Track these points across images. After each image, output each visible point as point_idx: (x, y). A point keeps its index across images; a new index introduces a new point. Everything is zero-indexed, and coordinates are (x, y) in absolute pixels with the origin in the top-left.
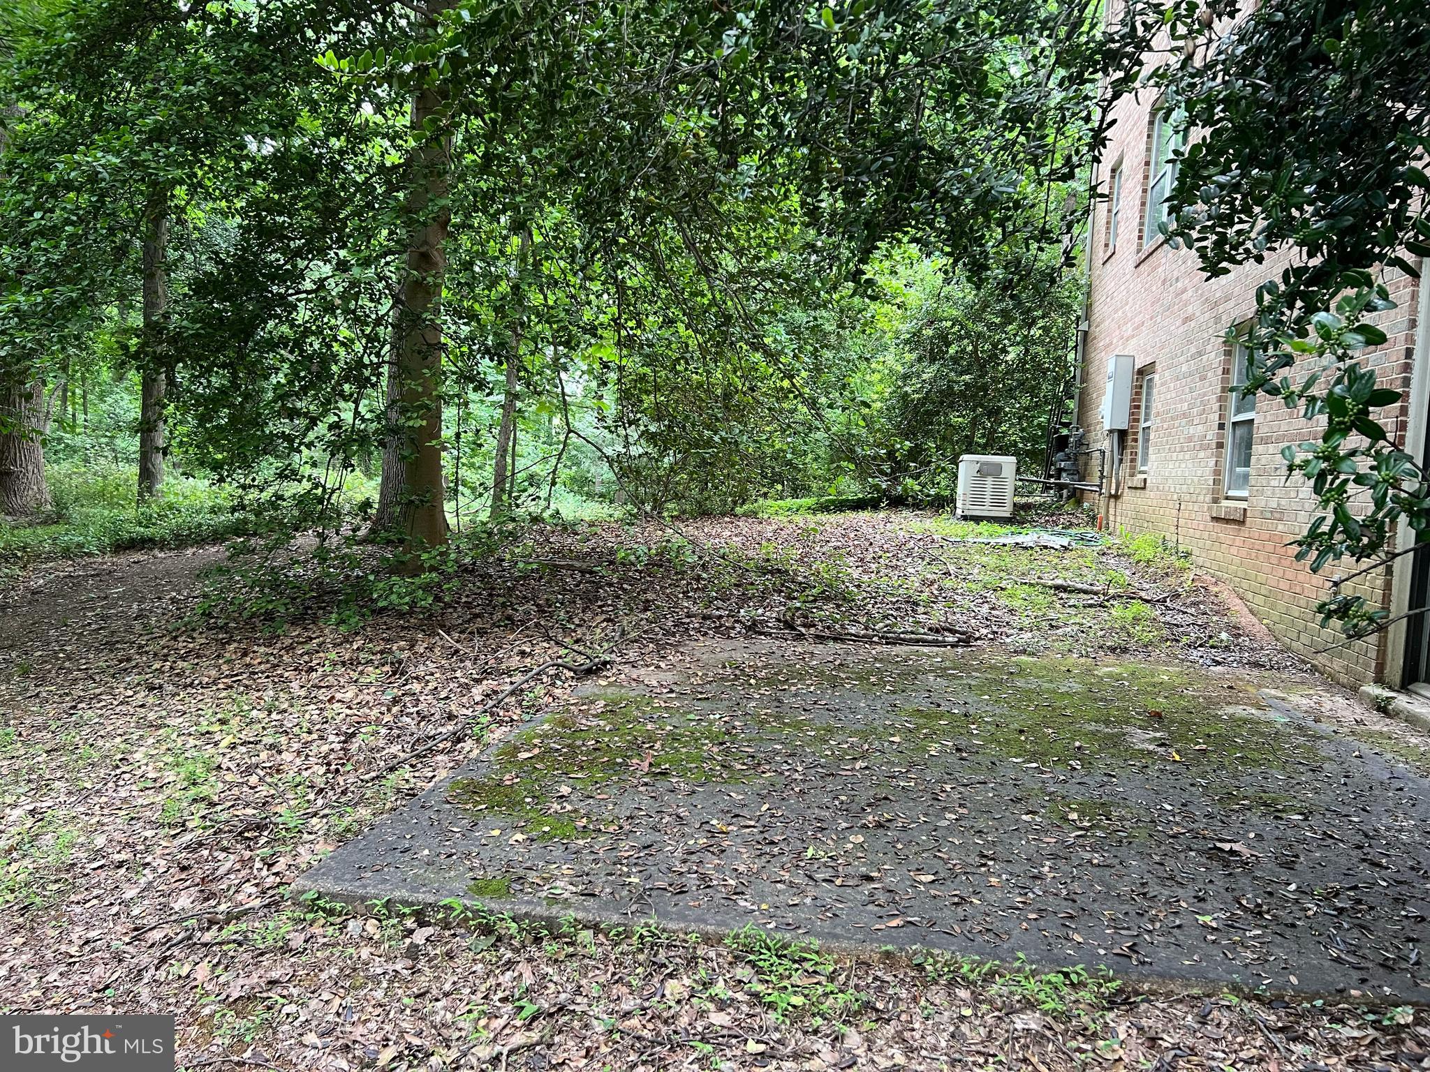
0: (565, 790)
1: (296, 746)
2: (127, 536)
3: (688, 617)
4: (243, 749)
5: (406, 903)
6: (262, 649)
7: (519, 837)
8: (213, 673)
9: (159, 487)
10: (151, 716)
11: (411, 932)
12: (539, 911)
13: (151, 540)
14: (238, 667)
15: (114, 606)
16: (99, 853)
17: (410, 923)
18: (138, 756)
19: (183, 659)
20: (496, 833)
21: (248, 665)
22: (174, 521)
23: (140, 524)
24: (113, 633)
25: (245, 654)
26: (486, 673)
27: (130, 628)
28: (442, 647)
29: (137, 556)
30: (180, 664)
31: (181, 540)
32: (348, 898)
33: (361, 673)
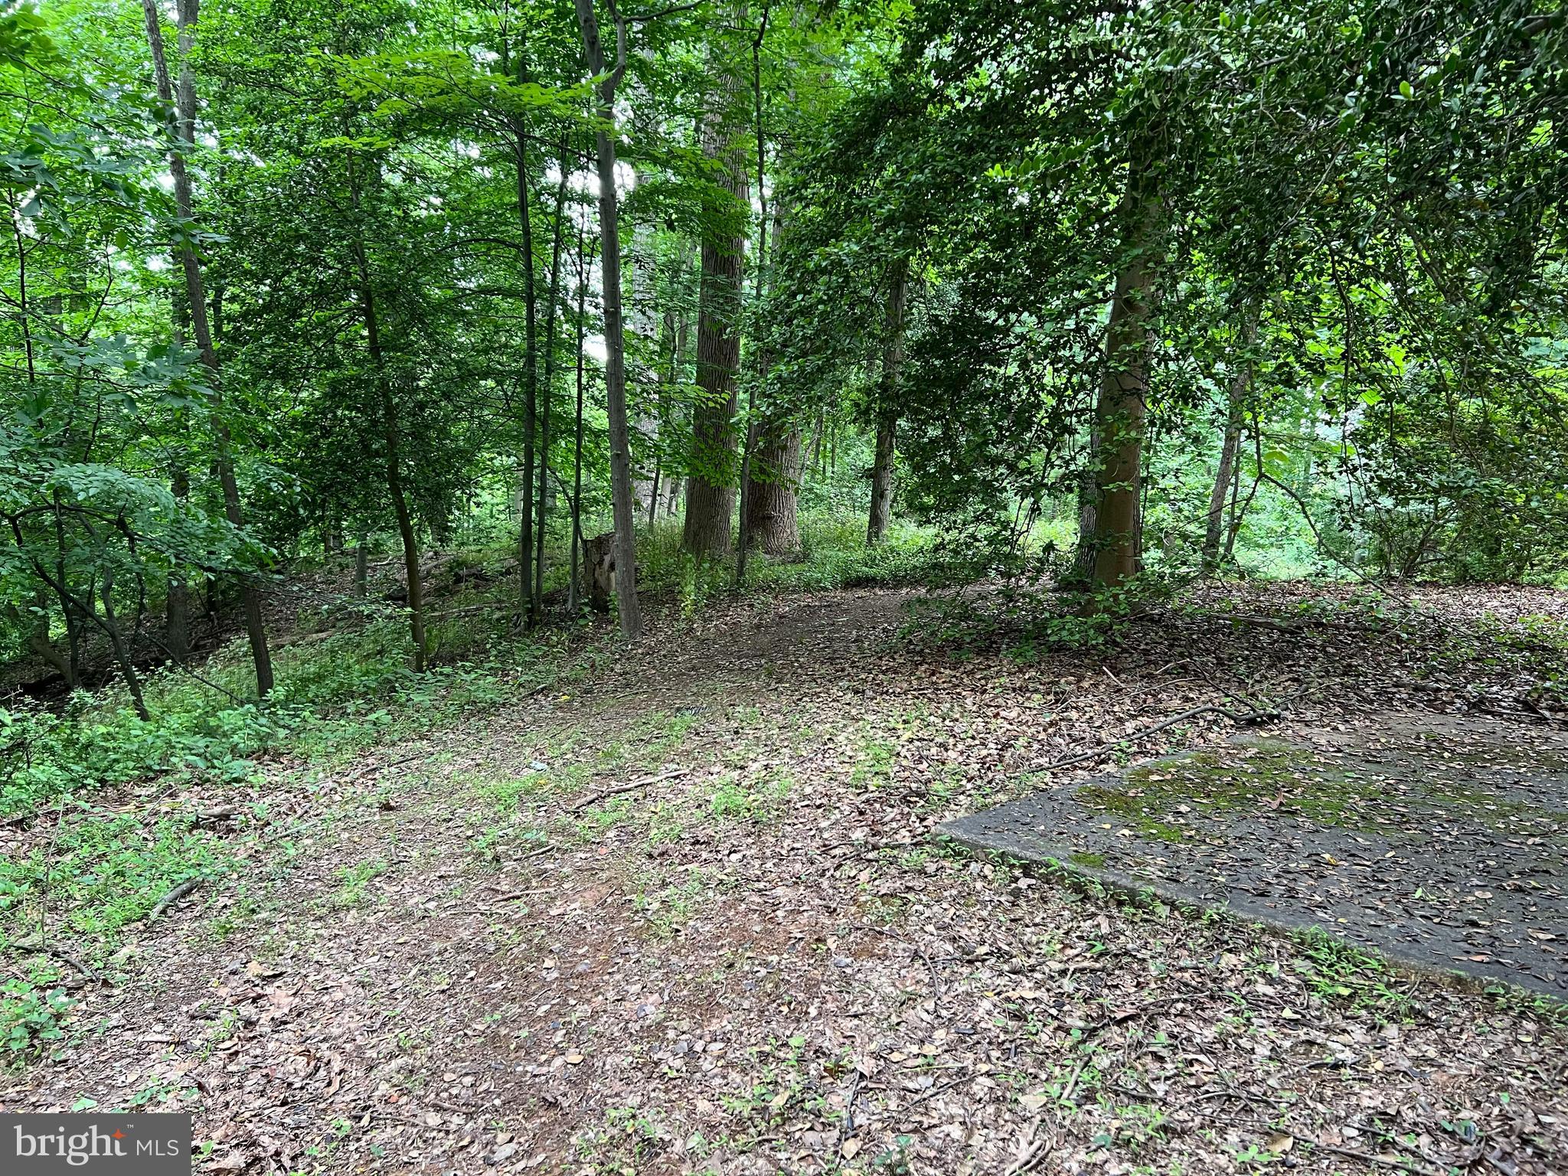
0: (1183, 808)
1: (960, 747)
2: (854, 575)
3: (1395, 686)
4: (918, 743)
5: (1015, 857)
6: (948, 672)
7: (1126, 832)
8: (905, 685)
9: (885, 532)
10: (854, 712)
11: (1017, 879)
12: (1124, 882)
13: (874, 579)
14: (925, 683)
15: (838, 631)
16: (805, 797)
17: (1017, 872)
18: (841, 738)
19: (884, 673)
20: (1108, 826)
21: (933, 683)
22: (893, 562)
23: (866, 565)
24: (835, 651)
25: (933, 674)
26: (1143, 712)
27: (847, 650)
28: (1108, 685)
29: (861, 593)
30: (881, 676)
31: (898, 581)
32: (974, 846)
33: (1029, 698)
